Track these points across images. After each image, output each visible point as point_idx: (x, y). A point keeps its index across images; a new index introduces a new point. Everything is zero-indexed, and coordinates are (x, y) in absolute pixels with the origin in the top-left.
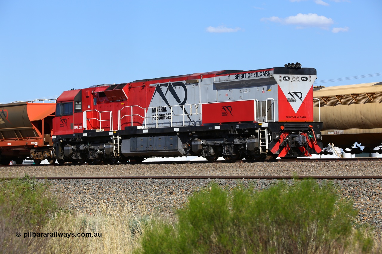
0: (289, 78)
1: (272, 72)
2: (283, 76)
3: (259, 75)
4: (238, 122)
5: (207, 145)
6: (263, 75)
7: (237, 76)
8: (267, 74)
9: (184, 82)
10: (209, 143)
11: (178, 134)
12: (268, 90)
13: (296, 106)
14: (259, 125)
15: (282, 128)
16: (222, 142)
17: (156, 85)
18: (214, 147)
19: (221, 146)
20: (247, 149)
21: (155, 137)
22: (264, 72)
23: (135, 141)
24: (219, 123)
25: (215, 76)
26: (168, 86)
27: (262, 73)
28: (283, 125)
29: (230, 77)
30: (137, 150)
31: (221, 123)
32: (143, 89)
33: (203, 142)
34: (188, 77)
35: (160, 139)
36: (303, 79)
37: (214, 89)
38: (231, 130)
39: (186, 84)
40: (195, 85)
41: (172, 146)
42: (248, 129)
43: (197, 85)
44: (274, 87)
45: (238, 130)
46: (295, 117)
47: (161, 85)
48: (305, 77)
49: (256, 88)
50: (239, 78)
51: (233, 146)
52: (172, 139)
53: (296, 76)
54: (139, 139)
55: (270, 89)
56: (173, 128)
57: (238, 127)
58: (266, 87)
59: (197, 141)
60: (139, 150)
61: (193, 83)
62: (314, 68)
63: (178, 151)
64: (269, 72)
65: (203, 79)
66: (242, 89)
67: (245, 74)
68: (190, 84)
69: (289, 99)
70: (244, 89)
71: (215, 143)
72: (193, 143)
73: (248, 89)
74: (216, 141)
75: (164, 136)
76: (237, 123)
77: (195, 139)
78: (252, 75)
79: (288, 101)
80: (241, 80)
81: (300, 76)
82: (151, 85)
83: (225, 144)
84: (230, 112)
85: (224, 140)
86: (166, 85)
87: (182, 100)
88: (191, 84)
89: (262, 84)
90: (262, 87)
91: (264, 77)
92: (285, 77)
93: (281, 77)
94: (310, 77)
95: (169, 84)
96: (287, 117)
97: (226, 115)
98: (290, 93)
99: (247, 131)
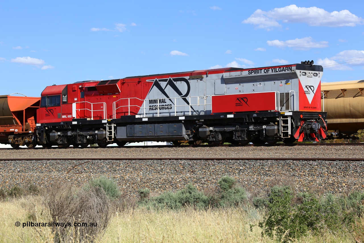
0: (306, 73)
1: (294, 68)
2: (302, 71)
3: (277, 70)
4: (256, 111)
5: (215, 132)
6: (283, 70)
7: (251, 72)
8: (287, 69)
9: (187, 78)
10: (217, 129)
11: (183, 122)
12: (286, 83)
13: (310, 97)
14: (281, 113)
15: (301, 116)
16: (234, 129)
17: (154, 80)
18: (223, 133)
19: (231, 133)
20: (264, 134)
21: (156, 125)
22: (283, 68)
23: (132, 128)
24: (233, 112)
25: (224, 72)
26: (167, 82)
27: (282, 69)
28: (302, 114)
29: (242, 73)
30: (135, 136)
31: (235, 112)
32: (138, 84)
33: (211, 128)
34: (191, 73)
35: (162, 127)
36: (315, 75)
37: (222, 83)
38: (247, 118)
39: (189, 79)
40: (199, 80)
41: (175, 132)
42: (266, 118)
43: (202, 80)
44: (294, 81)
45: (254, 118)
46: (309, 107)
47: (160, 81)
48: (316, 73)
49: (273, 82)
50: (253, 73)
51: (246, 132)
52: (175, 126)
53: (311, 72)
54: (137, 126)
55: (290, 82)
56: (178, 117)
57: (255, 115)
58: (284, 82)
59: (205, 128)
60: (137, 136)
61: (197, 79)
62: (321, 66)
63: (182, 136)
64: (289, 68)
65: (209, 75)
66: (255, 83)
67: (261, 70)
68: (193, 79)
69: (306, 91)
70: (258, 83)
71: (225, 130)
72: (200, 130)
73: (262, 83)
74: (225, 128)
75: (167, 124)
76: (254, 112)
77: (203, 126)
78: (269, 71)
79: (305, 93)
80: (255, 75)
81: (313, 72)
82: (147, 81)
83: (236, 131)
84: (246, 103)
85: (237, 127)
86: (166, 80)
87: (184, 93)
88: (195, 79)
89: (280, 79)
90: (279, 81)
91: (283, 72)
92: (303, 72)
93: (301, 72)
94: (319, 73)
95: (168, 80)
96: (305, 107)
97: (242, 105)
98: (306, 87)
99: (265, 119)
